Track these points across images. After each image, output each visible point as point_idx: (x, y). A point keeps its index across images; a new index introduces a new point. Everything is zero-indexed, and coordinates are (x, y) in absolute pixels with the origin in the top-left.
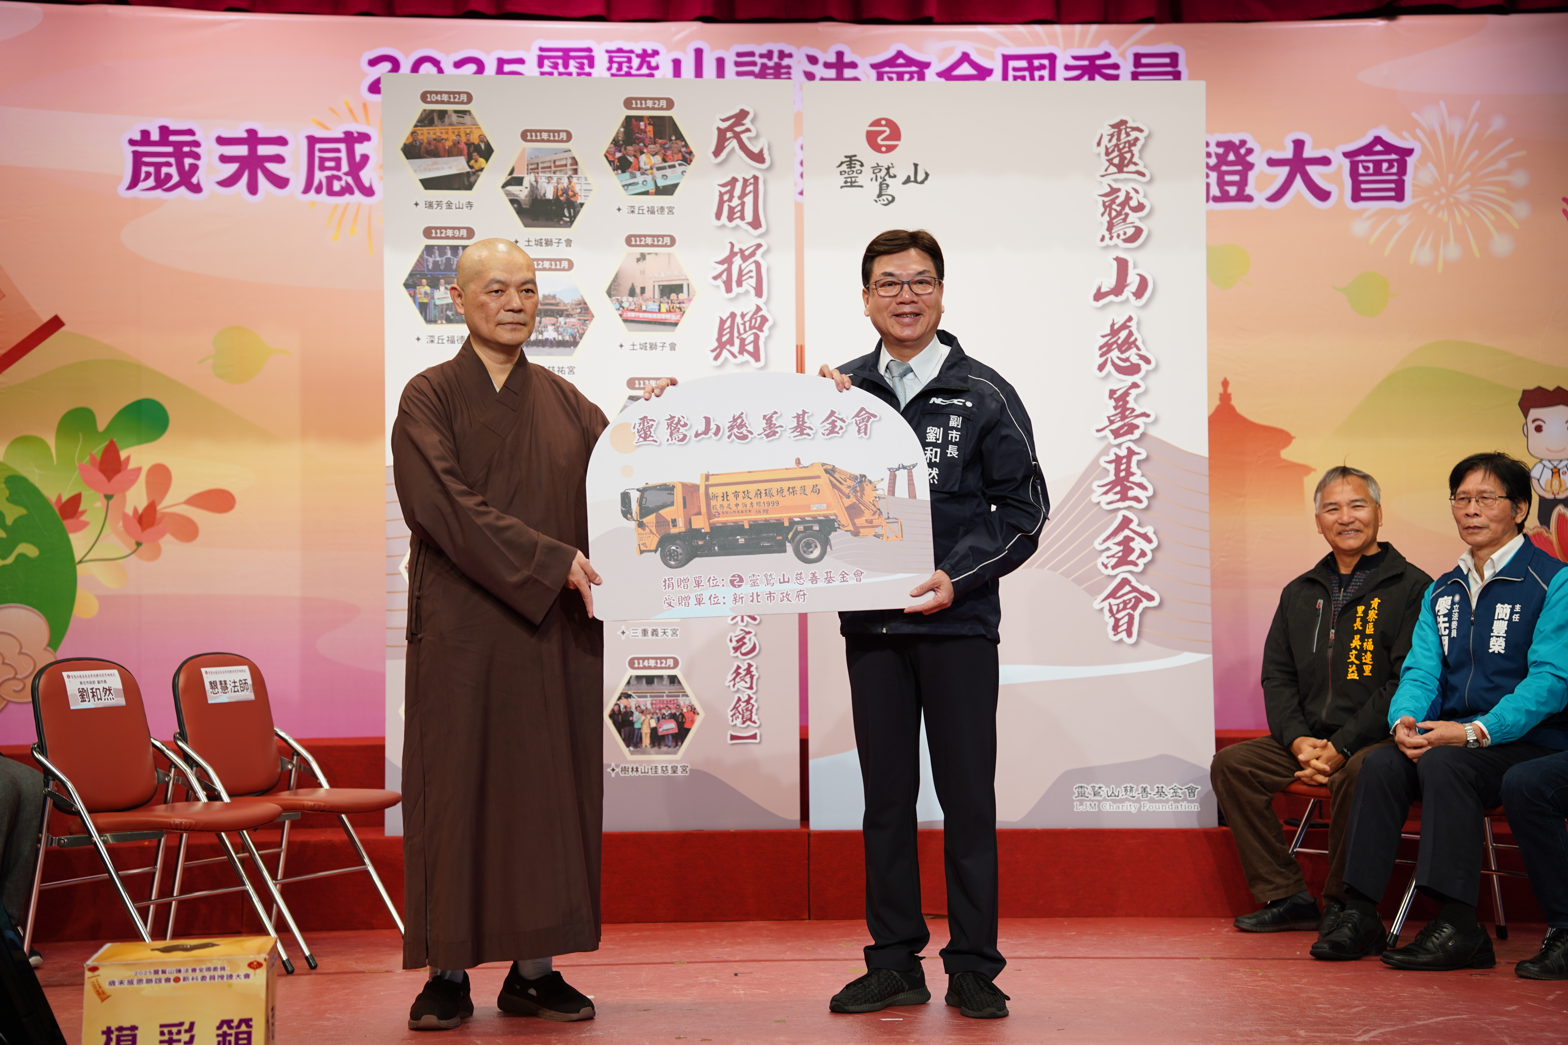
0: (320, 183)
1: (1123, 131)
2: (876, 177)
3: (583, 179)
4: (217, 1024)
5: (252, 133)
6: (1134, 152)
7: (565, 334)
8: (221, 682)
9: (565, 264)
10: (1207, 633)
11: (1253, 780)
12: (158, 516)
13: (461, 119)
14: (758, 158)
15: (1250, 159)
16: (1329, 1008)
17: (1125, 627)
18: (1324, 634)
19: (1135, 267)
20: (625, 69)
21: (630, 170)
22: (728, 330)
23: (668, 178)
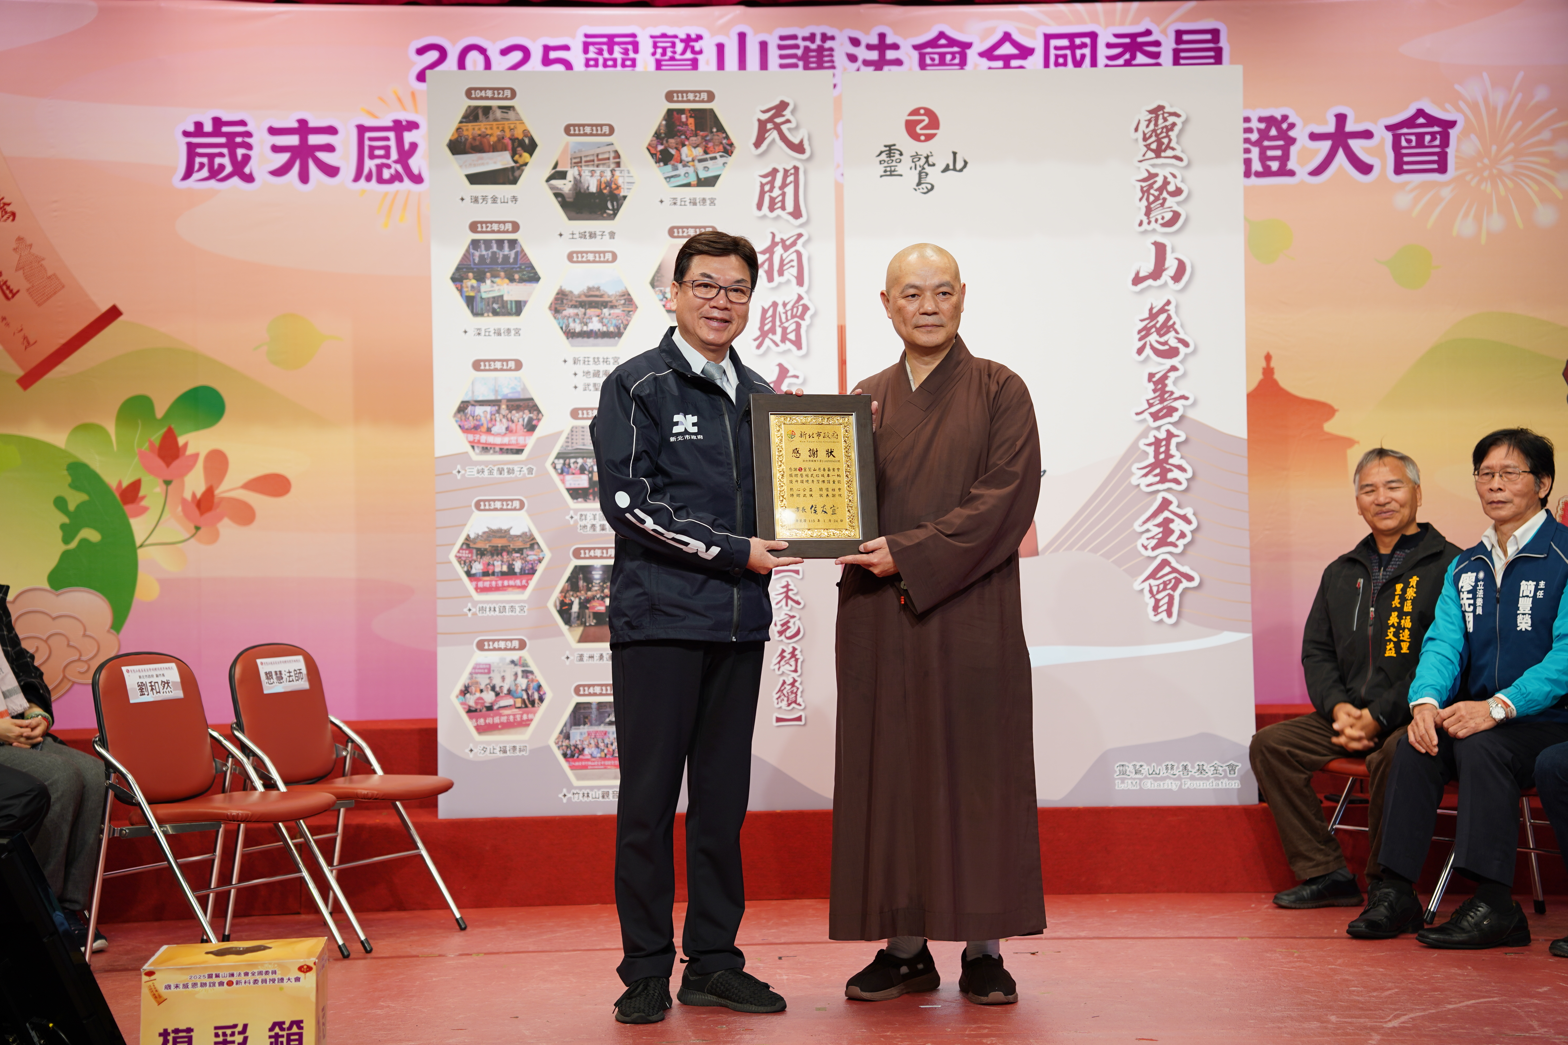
0: (370, 172)
1: (1161, 117)
2: (916, 165)
3: (626, 172)
4: (270, 1026)
5: (303, 123)
6: (1172, 137)
7: (609, 325)
8: (276, 672)
9: (609, 256)
10: (1247, 612)
11: (1292, 759)
12: (216, 500)
13: (505, 115)
14: (799, 148)
15: (1292, 133)
16: (1361, 991)
17: (1165, 607)
18: (1364, 612)
19: (1173, 251)
20: (669, 53)
21: (672, 162)
22: (770, 319)
23: (710, 170)
